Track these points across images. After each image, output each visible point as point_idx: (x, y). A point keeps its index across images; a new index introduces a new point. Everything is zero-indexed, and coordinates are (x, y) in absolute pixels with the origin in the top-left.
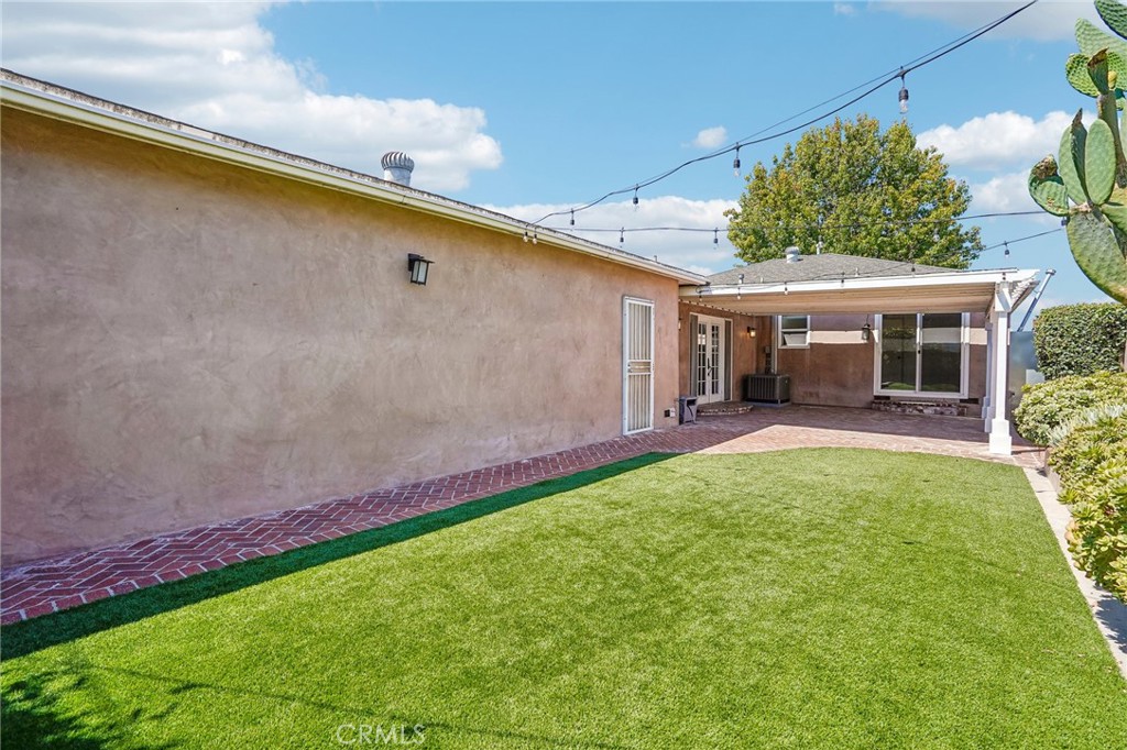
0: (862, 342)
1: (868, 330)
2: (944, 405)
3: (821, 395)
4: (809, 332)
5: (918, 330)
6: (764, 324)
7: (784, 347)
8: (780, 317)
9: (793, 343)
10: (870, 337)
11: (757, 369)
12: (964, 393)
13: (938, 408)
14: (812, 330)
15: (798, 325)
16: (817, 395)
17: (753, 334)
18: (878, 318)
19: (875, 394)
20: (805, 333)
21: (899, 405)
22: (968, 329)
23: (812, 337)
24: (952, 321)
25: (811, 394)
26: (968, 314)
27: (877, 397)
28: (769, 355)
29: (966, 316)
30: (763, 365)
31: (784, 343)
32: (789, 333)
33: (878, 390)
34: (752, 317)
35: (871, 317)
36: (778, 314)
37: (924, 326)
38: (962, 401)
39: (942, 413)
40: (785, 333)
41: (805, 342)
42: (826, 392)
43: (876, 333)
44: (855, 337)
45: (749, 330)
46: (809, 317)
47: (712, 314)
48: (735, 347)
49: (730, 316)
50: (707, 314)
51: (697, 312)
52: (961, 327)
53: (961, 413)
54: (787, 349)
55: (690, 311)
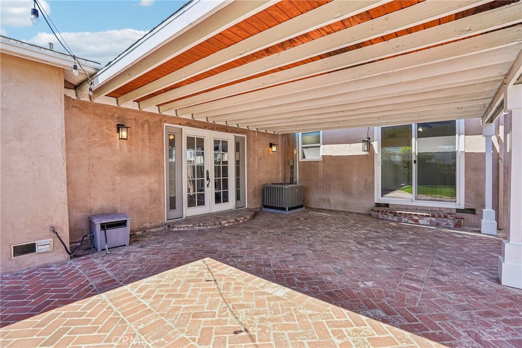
0: (364, 153)
1: (368, 142)
2: (440, 216)
3: (332, 201)
4: (322, 146)
5: (413, 139)
6: (288, 142)
7: (303, 160)
8: (300, 134)
9: (311, 156)
10: (370, 148)
11: (284, 179)
12: (461, 202)
13: (433, 219)
14: (323, 144)
15: (317, 143)
16: (329, 201)
17: (274, 149)
18: (377, 131)
19: (376, 201)
20: (319, 147)
21: (395, 214)
22: (462, 137)
23: (327, 150)
24: (446, 129)
25: (324, 199)
26: (462, 121)
27: (378, 205)
28: (292, 167)
29: (460, 125)
30: (289, 175)
31: (304, 157)
32: (307, 148)
33: (378, 198)
34: (274, 136)
35: (371, 128)
36: (299, 131)
37: (420, 135)
38: (458, 211)
39: (437, 225)
40: (304, 148)
41: (319, 155)
42: (336, 199)
43: (376, 145)
44: (357, 149)
45: (271, 145)
46: (321, 133)
47: (210, 127)
48: (251, 161)
49: (242, 132)
50: (201, 128)
51: (180, 124)
52: (455, 135)
53: (458, 226)
54: (305, 162)
55: (165, 122)
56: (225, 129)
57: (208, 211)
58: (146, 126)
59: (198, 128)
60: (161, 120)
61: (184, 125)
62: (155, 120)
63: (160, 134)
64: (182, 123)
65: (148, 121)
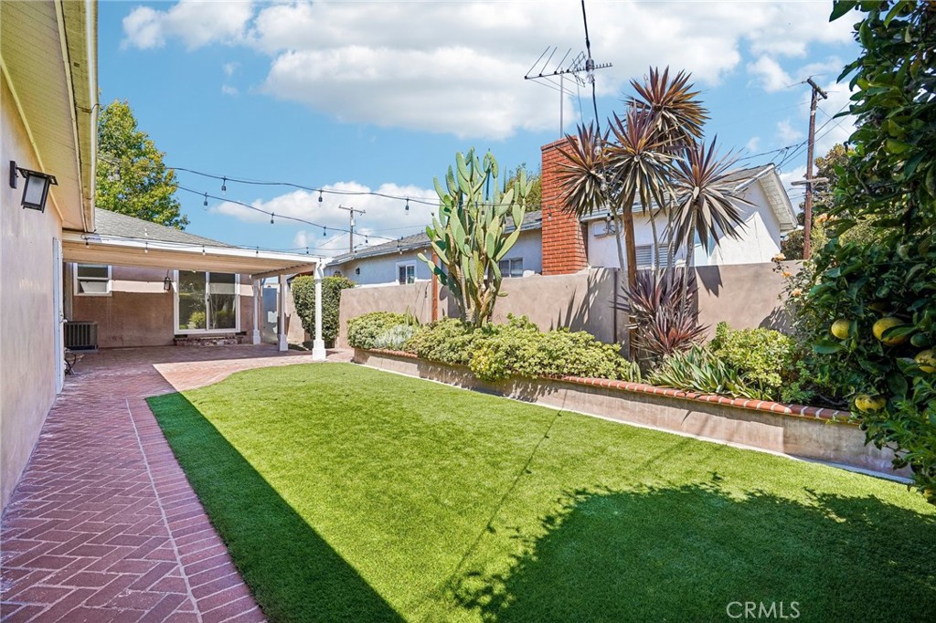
0: (163, 291)
1: (168, 282)
2: (230, 338)
3: (126, 338)
4: (110, 282)
5: (207, 284)
7: (81, 294)
8: (76, 265)
9: (92, 290)
10: (170, 288)
12: (238, 329)
13: (226, 340)
14: (114, 278)
15: (97, 274)
16: (121, 338)
18: (176, 273)
19: (175, 333)
20: (106, 281)
21: (199, 340)
22: (239, 285)
23: (112, 286)
24: (229, 279)
25: (114, 338)
26: (239, 275)
27: (177, 336)
29: (238, 277)
31: (81, 290)
32: (87, 281)
33: (178, 330)
35: (170, 272)
36: (74, 261)
37: (211, 281)
38: (237, 334)
39: (229, 343)
40: (81, 280)
41: (106, 290)
42: (130, 334)
43: (175, 285)
44: (159, 288)
46: (110, 268)
52: (234, 283)
53: (240, 342)
54: (85, 297)
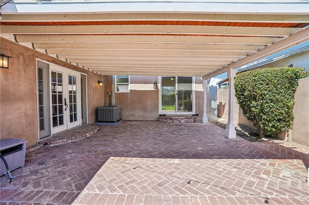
0: (154, 89)
1: (156, 84)
2: (189, 118)
3: (136, 115)
4: (130, 84)
5: (176, 84)
6: (108, 80)
7: (118, 92)
8: (116, 76)
9: (122, 90)
10: (157, 87)
11: (105, 104)
12: (194, 112)
13: (186, 120)
14: (131, 83)
15: (125, 81)
16: (134, 115)
17: (101, 84)
18: (160, 78)
19: (159, 114)
20: (128, 85)
21: (171, 119)
22: (194, 84)
23: (132, 87)
24: (188, 80)
25: (131, 115)
26: (194, 77)
27: (161, 115)
28: (110, 96)
29: (194, 79)
30: (108, 101)
31: (118, 90)
32: (120, 85)
33: (161, 112)
34: (100, 76)
35: (157, 78)
36: (115, 74)
37: (178, 82)
38: (193, 115)
39: (188, 122)
40: (118, 85)
41: (128, 89)
42: (138, 114)
43: (159, 85)
44: (150, 87)
45: (99, 82)
46: (129, 77)
47: (67, 66)
48: (90, 91)
49: (85, 72)
50: (62, 66)
51: (48, 61)
52: (191, 83)
53: (195, 121)
54: (119, 93)
55: (37, 57)
56: (76, 68)
57: (66, 129)
58: (21, 58)
59: (60, 65)
60: (34, 55)
61: (50, 62)
62: (29, 54)
63: (33, 67)
64: (50, 60)
65: (22, 54)
